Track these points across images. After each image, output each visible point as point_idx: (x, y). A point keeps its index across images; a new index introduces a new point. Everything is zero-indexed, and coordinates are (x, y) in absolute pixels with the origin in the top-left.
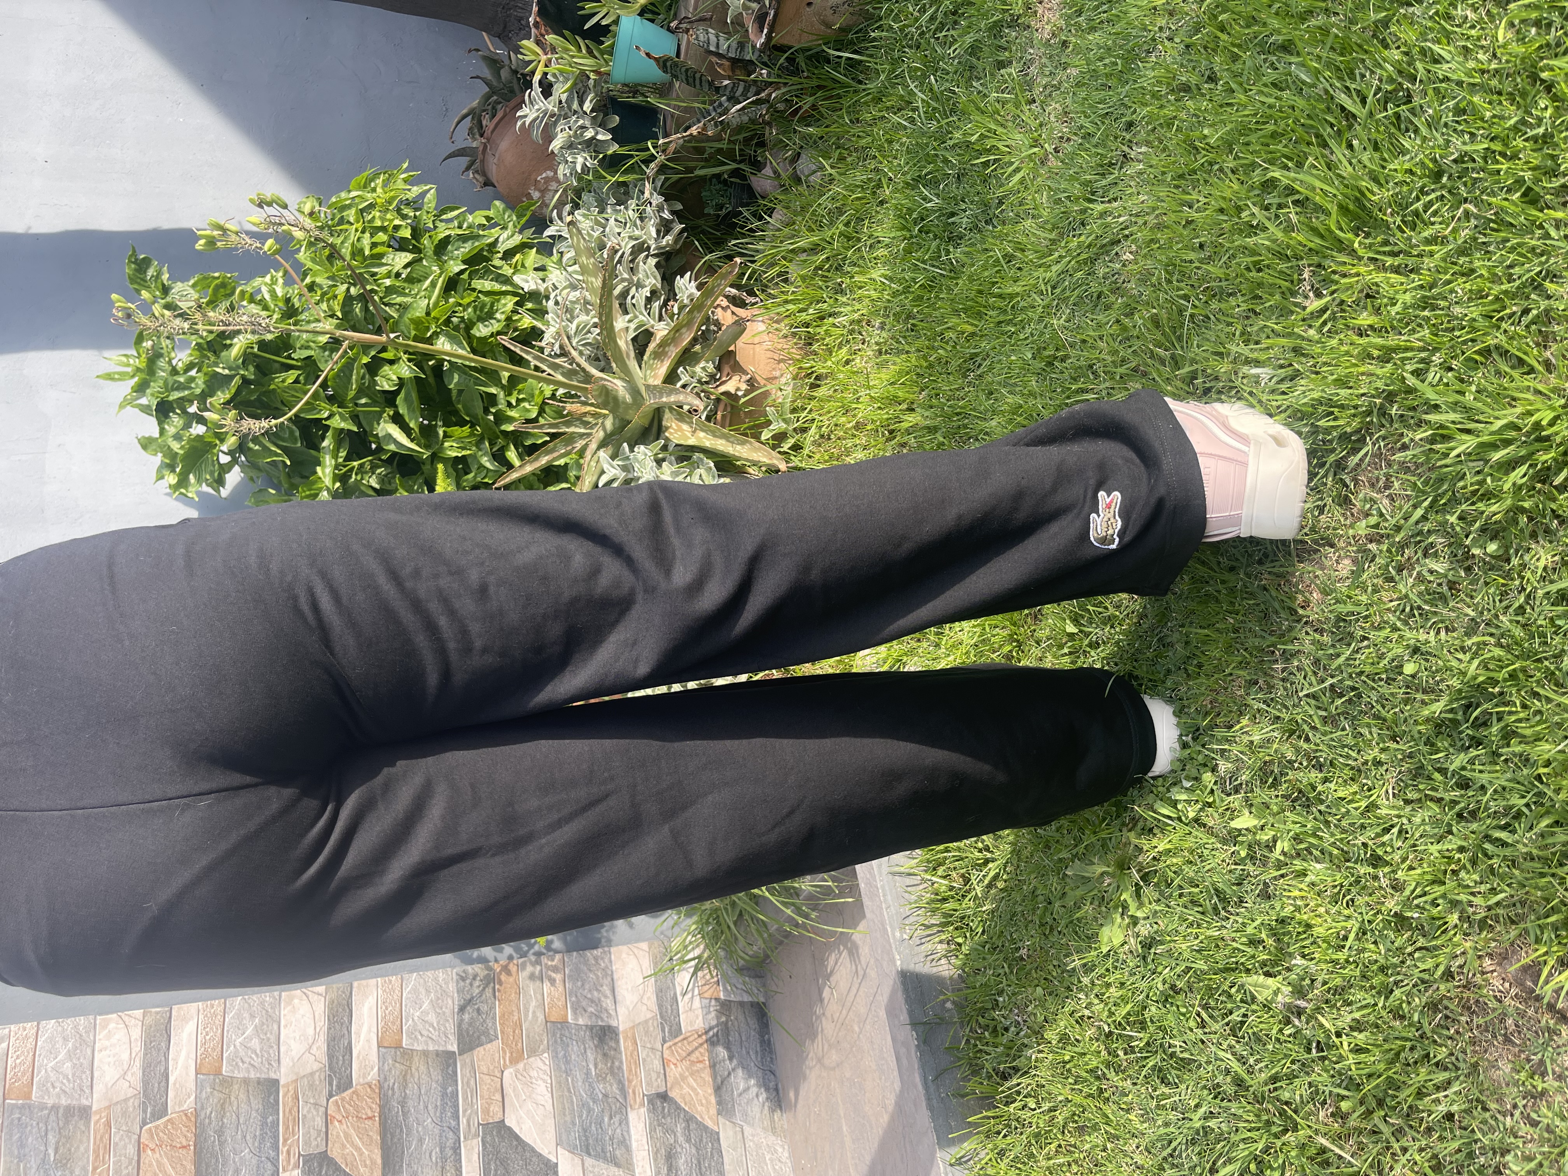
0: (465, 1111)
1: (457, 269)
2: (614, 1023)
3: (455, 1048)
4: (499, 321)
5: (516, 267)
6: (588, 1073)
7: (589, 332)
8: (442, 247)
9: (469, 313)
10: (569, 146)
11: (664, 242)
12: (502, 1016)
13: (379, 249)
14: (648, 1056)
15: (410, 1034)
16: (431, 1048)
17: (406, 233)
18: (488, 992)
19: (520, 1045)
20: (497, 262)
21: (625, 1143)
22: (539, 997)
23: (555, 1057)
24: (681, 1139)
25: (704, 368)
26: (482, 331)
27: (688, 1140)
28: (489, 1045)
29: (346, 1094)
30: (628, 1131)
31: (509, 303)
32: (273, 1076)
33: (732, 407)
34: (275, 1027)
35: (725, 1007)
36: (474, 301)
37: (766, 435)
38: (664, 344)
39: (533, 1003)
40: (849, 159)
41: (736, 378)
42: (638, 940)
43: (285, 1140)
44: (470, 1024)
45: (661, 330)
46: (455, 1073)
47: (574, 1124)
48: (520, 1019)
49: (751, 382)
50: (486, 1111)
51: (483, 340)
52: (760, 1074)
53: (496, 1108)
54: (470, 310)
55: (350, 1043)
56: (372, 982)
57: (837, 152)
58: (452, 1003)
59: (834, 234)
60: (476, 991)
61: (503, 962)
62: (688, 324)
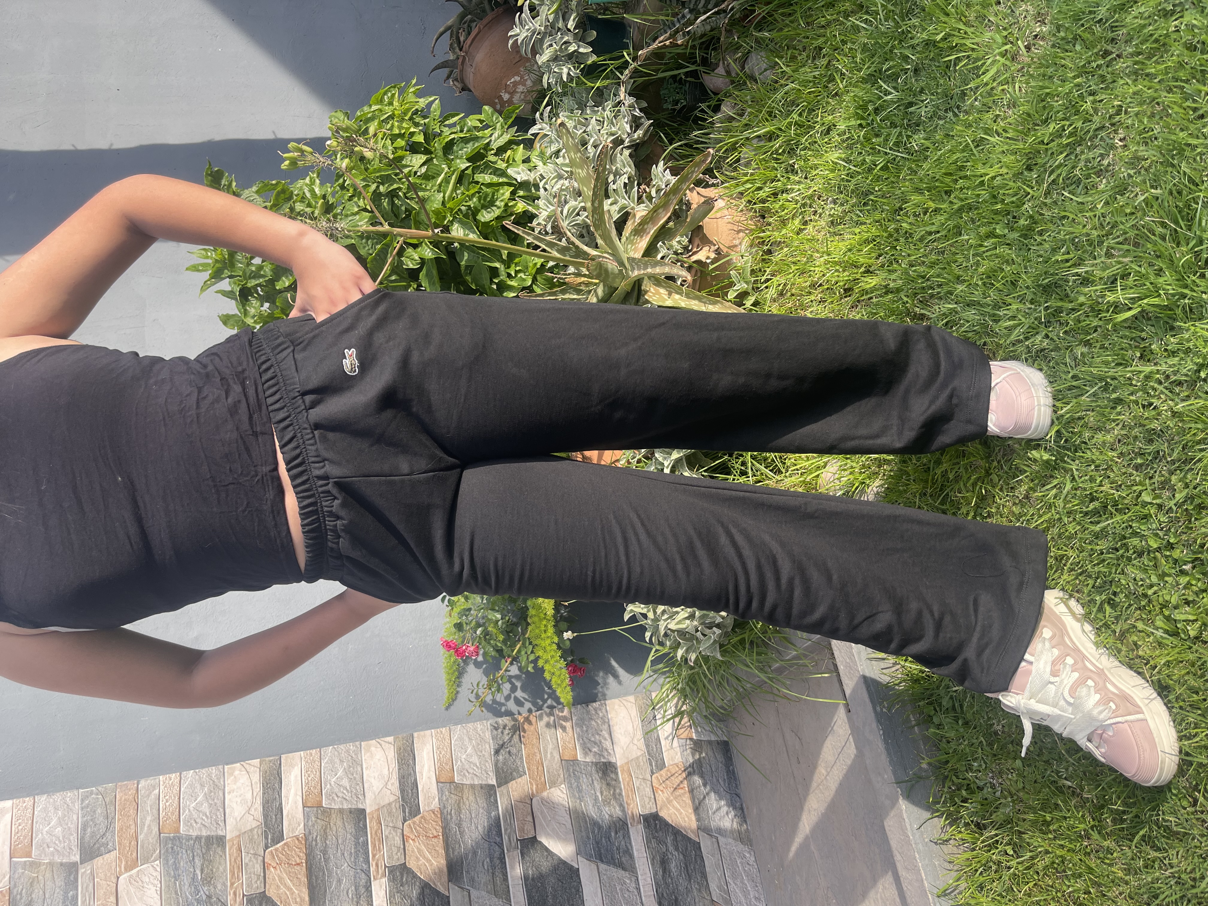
0: (506, 830)
1: (463, 166)
2: (613, 760)
3: (494, 782)
4: (499, 208)
5: (508, 162)
6: (596, 799)
7: (578, 214)
8: (449, 147)
9: (474, 202)
10: (555, 59)
11: (636, 136)
12: (528, 756)
13: (400, 153)
14: (640, 784)
15: (460, 772)
16: (476, 783)
17: (420, 138)
18: (516, 738)
19: (543, 778)
20: (492, 158)
21: (628, 852)
22: (555, 741)
23: (570, 787)
24: (671, 848)
25: (679, 242)
26: (486, 216)
27: (677, 849)
28: (520, 779)
29: (417, 819)
30: (630, 843)
31: (506, 192)
32: (361, 806)
33: (702, 272)
34: (359, 769)
35: (697, 745)
36: (479, 192)
37: (731, 295)
38: (644, 222)
39: (550, 746)
40: (799, 58)
41: (707, 248)
42: (626, 694)
43: (374, 856)
44: (504, 764)
45: (641, 211)
46: (496, 801)
47: (589, 838)
48: (541, 759)
49: (718, 252)
50: (522, 830)
51: (486, 224)
52: (728, 796)
53: (529, 827)
54: (475, 200)
55: (416, 780)
56: (428, 732)
57: (789, 53)
58: (489, 747)
59: (790, 124)
60: (507, 738)
61: (525, 714)
62: (665, 206)
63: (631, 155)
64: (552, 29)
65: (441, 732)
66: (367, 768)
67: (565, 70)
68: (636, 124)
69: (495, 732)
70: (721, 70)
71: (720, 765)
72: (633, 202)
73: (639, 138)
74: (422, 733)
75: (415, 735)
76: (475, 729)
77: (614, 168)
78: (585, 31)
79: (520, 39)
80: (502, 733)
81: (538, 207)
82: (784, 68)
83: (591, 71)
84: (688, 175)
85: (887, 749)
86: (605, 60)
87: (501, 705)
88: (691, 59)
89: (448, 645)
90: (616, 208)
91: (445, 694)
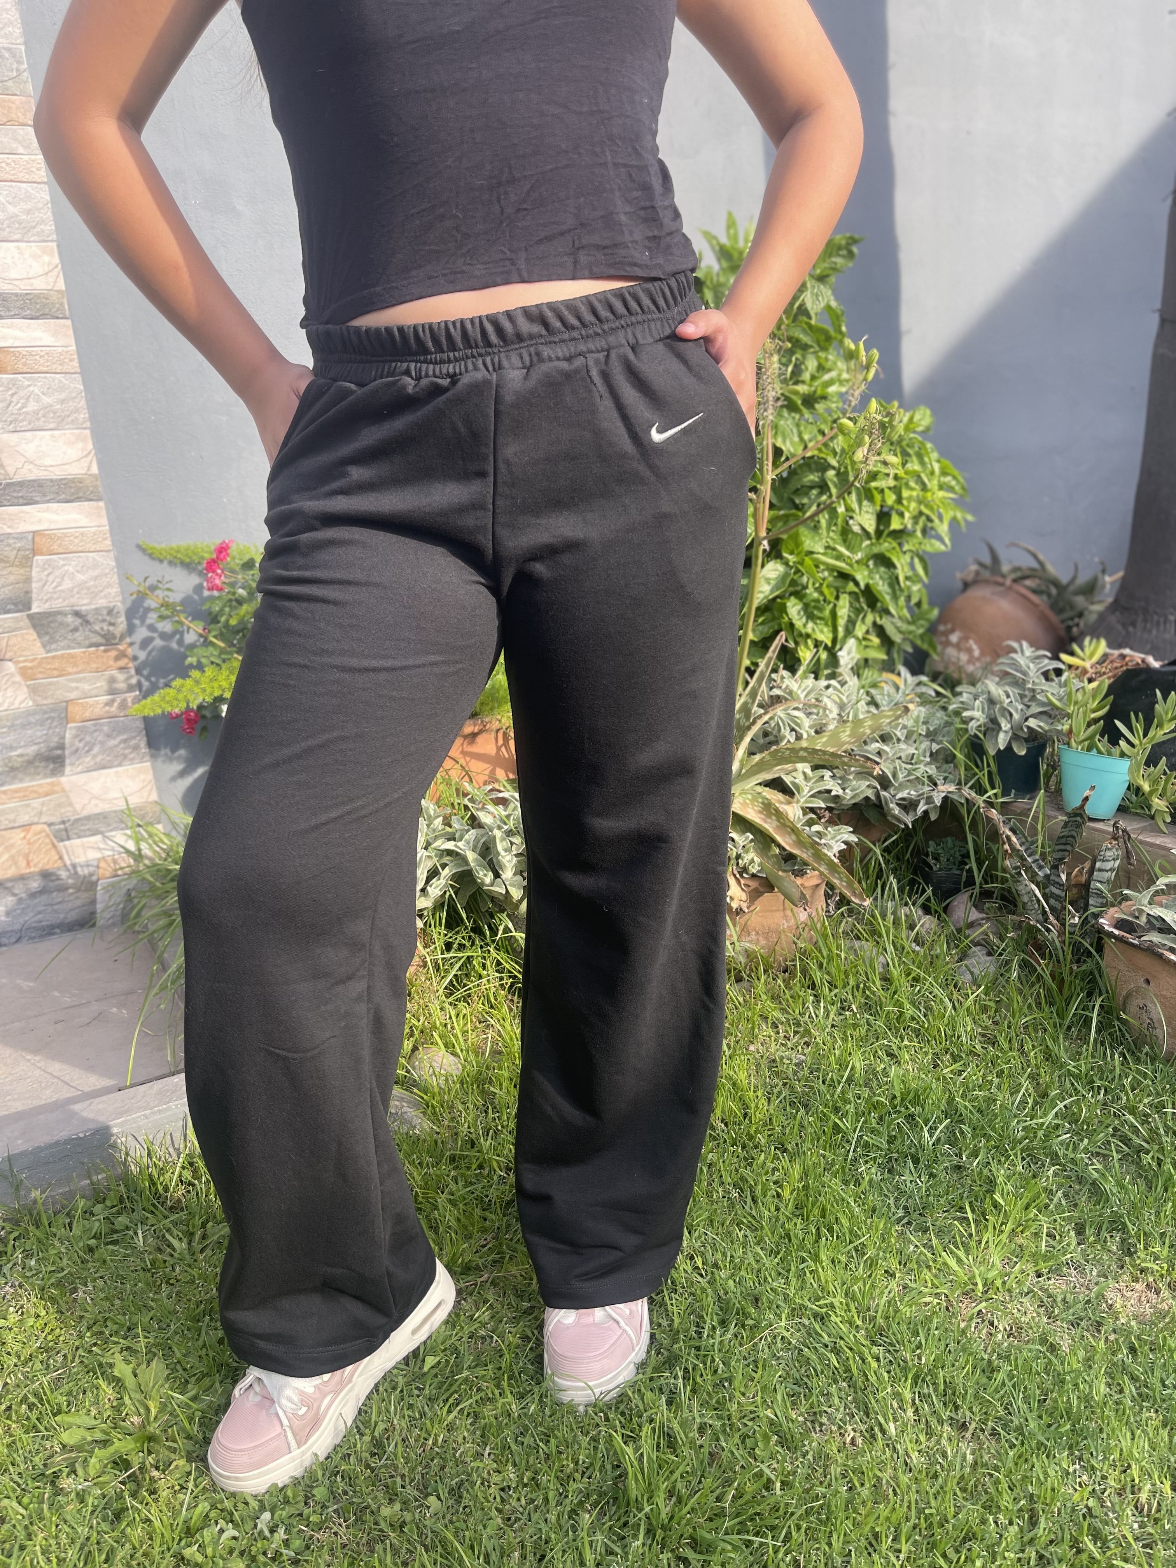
1: (859, 579)
2: (68, 769)
3: (35, 609)
5: (865, 639)
11: (892, 805)
12: (72, 656)
14: (33, 809)
15: (49, 563)
16: (34, 585)
18: (97, 639)
19: (41, 676)
22: (94, 692)
23: (29, 713)
28: (39, 644)
34: (52, 426)
35: (88, 884)
38: (780, 816)
39: (87, 687)
41: (744, 896)
44: (61, 624)
45: (793, 812)
46: (8, 612)
48: (69, 674)
49: (740, 911)
52: (17, 927)
55: (36, 503)
56: (105, 521)
57: (992, 1004)
58: (85, 604)
59: (901, 1005)
60: (97, 628)
61: (130, 652)
62: (800, 843)
63: (867, 799)
64: (1029, 697)
65: (105, 539)
66: (53, 436)
67: (977, 714)
68: (908, 806)
69: (105, 612)
70: (974, 915)
71: (62, 916)
72: (806, 802)
73: (890, 810)
74: (104, 513)
75: (101, 504)
76: (109, 585)
77: (851, 777)
78: (1026, 740)
79: (1017, 657)
80: (104, 621)
81: (805, 677)
82: (971, 997)
83: (976, 748)
84: (838, 873)
85: (57, 1143)
86: (989, 765)
87: (143, 619)
88: (989, 877)
89: (222, 550)
90: (800, 780)
91: (159, 544)
